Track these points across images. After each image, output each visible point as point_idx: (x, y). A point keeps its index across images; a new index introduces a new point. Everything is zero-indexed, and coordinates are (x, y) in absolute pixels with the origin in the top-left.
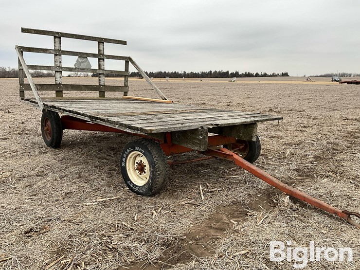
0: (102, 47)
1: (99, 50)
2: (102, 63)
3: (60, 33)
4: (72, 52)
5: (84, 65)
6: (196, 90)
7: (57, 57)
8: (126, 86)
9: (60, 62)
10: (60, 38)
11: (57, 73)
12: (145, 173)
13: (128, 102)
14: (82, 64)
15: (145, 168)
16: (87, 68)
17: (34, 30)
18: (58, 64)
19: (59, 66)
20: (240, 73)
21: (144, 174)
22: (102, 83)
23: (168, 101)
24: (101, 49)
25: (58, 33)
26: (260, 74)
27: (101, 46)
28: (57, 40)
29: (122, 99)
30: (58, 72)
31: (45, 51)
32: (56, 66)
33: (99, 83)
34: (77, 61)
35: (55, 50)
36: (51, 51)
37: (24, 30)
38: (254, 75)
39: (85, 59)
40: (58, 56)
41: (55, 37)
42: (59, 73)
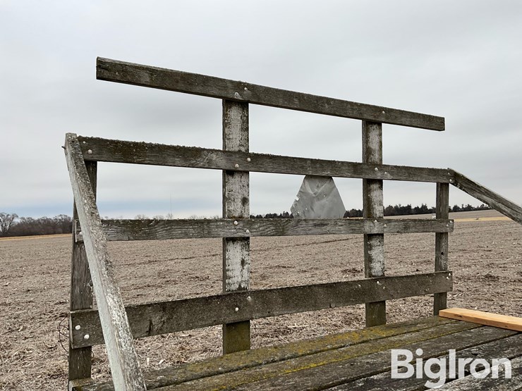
0: (377, 139)
1: (367, 152)
2: (374, 195)
3: (248, 85)
4: (286, 158)
5: (323, 207)
7: (235, 181)
8: (442, 271)
9: (245, 201)
10: (244, 105)
11: (231, 246)
14: (317, 204)
16: (332, 216)
17: (152, 71)
18: (236, 208)
19: (240, 218)
20: (429, 207)
22: (377, 268)
24: (374, 146)
25: (239, 86)
26: (461, 207)
27: (373, 135)
28: (235, 113)
30: (234, 240)
31: (189, 157)
32: (228, 218)
33: (368, 268)
34: (302, 193)
35: (225, 152)
36: (214, 156)
37: (108, 71)
38: (452, 208)
39: (325, 186)
40: (237, 178)
41: (228, 103)
42: (238, 246)
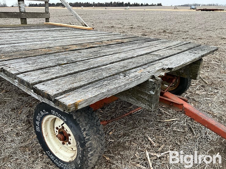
6: (104, 15)
8: (47, 12)
12: (70, 143)
13: (48, 29)
15: (70, 138)
20: (131, 4)
21: (69, 145)
23: (88, 27)
26: (144, 4)
29: (44, 26)
38: (140, 4)
